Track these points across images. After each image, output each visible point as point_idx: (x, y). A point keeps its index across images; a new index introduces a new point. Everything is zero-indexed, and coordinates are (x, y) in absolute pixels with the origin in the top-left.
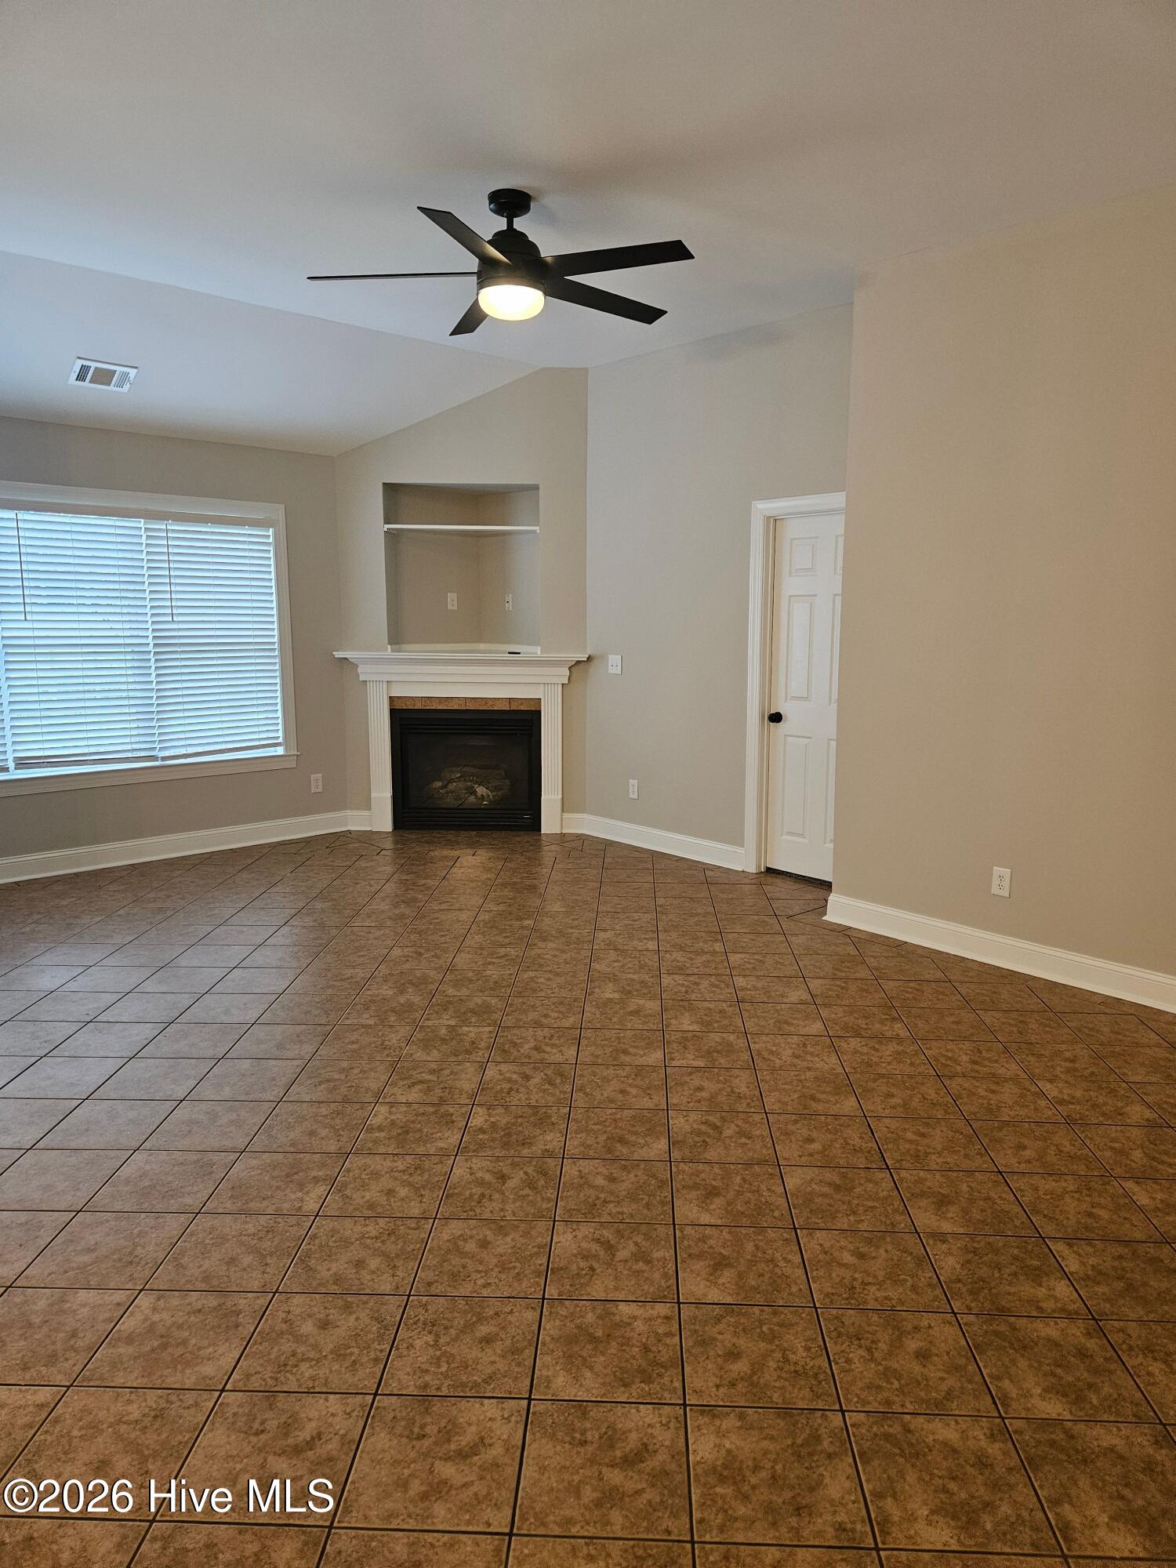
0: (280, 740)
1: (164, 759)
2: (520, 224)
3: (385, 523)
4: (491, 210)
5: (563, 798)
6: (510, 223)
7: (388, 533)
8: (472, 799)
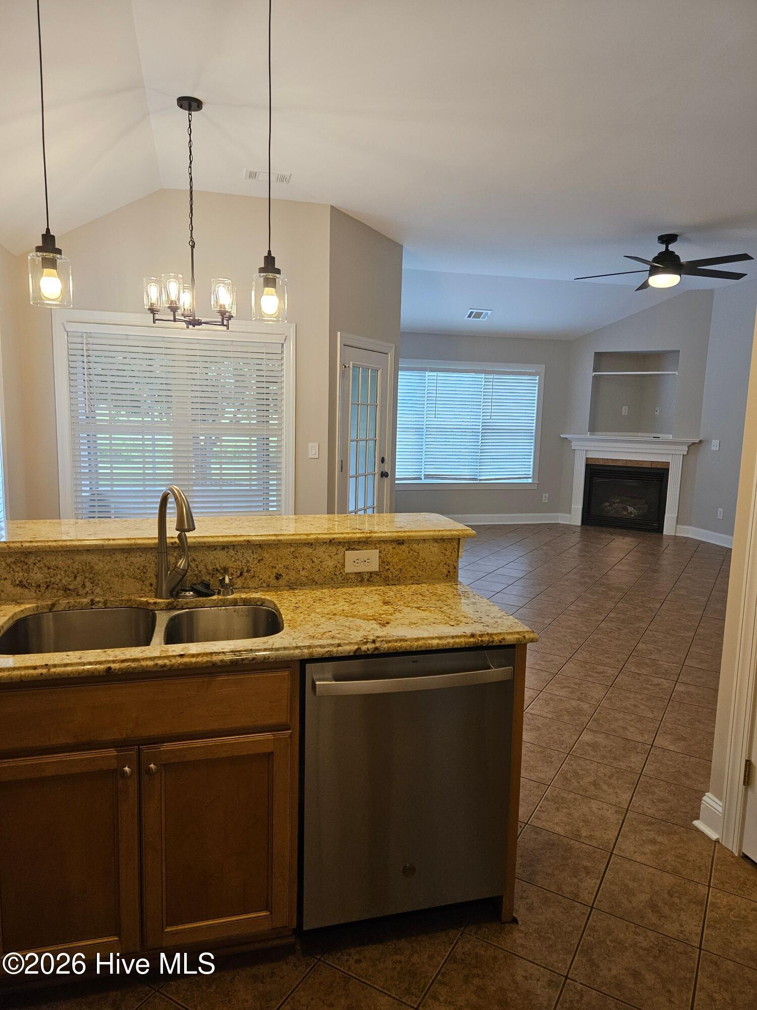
0: (531, 476)
1: (480, 480)
2: (672, 247)
3: (593, 372)
4: (659, 243)
5: (677, 517)
6: (667, 247)
7: (595, 377)
8: (625, 513)
